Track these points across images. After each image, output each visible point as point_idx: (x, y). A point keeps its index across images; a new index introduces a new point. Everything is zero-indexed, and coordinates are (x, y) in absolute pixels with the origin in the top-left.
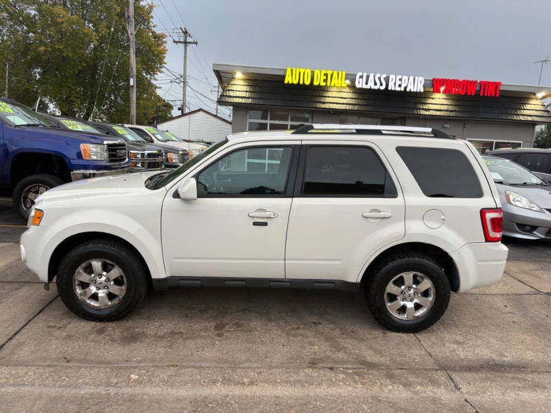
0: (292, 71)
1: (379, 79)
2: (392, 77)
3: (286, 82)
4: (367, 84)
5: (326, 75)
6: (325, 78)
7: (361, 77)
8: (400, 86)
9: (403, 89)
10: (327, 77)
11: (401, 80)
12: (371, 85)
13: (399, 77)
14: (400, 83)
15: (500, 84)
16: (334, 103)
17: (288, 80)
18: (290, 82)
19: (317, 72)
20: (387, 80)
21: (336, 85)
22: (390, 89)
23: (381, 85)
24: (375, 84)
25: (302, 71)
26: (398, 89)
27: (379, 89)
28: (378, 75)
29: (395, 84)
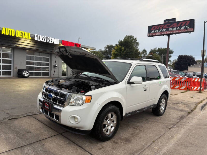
0: (5, 29)
1: (44, 38)
2: (48, 38)
3: (2, 33)
4: (39, 39)
5: (22, 33)
6: (21, 34)
7: (37, 36)
8: (51, 41)
9: (52, 43)
10: (22, 34)
11: (52, 39)
12: (41, 40)
13: (51, 38)
14: (51, 40)
15: (80, 44)
16: (25, 45)
17: (3, 33)
18: (5, 34)
19: (17, 31)
20: (47, 38)
21: (27, 38)
22: (48, 42)
23: (45, 40)
24: (43, 40)
25: (10, 30)
26: (51, 42)
27: (44, 42)
28: (43, 37)
29: (50, 40)
